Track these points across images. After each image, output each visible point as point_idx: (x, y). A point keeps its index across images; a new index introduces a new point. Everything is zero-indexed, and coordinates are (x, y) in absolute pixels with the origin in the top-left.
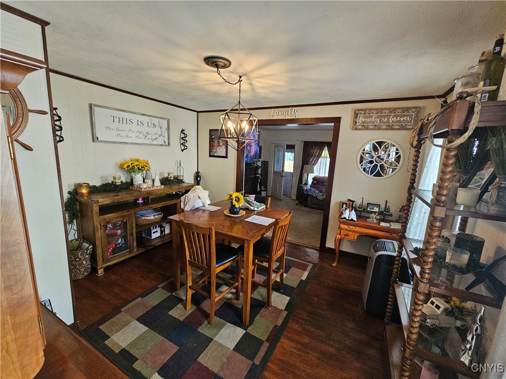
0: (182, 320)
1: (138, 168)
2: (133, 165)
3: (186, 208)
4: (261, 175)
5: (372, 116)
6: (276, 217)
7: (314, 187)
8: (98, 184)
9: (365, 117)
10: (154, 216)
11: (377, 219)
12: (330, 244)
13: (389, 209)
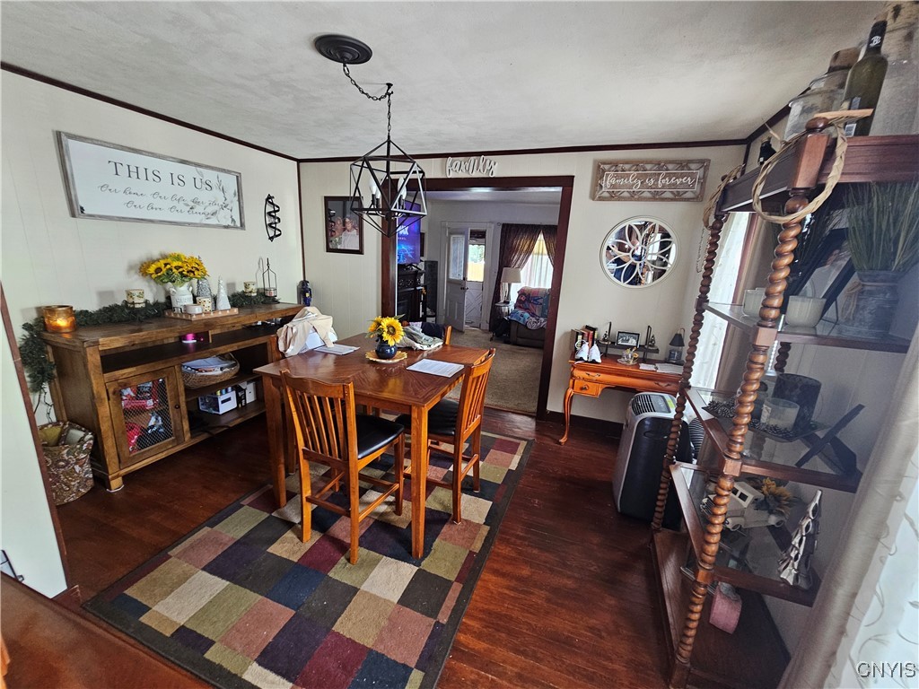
0: (296, 561)
1: (181, 273)
2: (168, 266)
3: (289, 351)
4: (425, 287)
5: (628, 176)
6: (465, 362)
7: (520, 307)
8: (92, 306)
9: (617, 177)
10: (222, 369)
11: (635, 359)
12: (555, 405)
13: (654, 340)
